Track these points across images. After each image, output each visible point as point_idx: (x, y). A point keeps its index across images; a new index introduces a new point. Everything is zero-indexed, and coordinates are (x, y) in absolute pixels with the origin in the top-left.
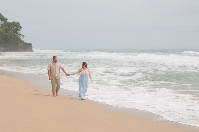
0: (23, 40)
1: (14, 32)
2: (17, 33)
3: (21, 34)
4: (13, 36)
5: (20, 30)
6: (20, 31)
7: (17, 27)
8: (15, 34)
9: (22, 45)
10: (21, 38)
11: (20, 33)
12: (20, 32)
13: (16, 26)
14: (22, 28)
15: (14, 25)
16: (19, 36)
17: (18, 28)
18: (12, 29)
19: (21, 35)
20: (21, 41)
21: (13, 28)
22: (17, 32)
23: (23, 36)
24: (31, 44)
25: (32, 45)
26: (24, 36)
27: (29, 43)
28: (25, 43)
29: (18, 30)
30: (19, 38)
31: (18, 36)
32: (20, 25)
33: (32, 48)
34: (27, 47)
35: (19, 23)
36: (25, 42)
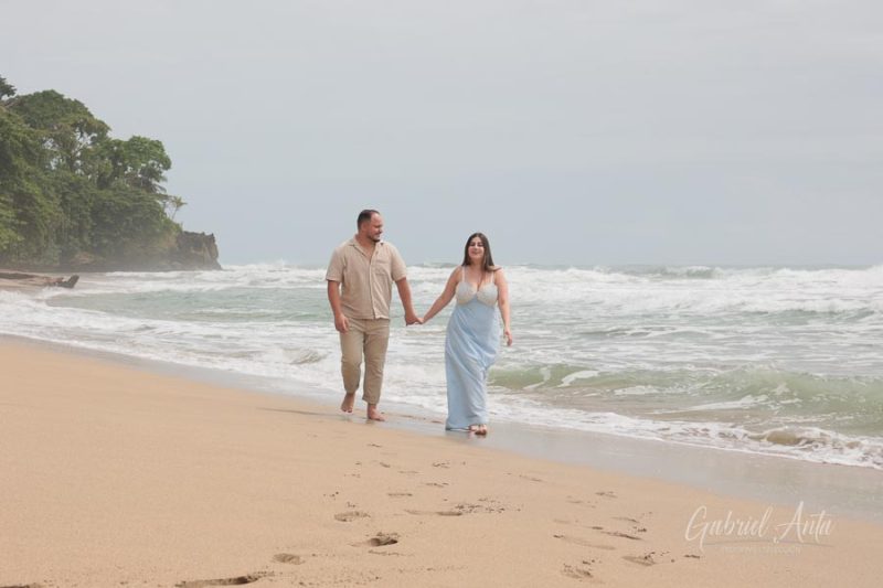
0: (177, 220)
1: (136, 183)
2: (150, 188)
3: (168, 193)
4: (134, 201)
5: (165, 173)
6: (165, 179)
7: (151, 162)
8: (143, 192)
9: (173, 241)
10: (170, 211)
11: (162, 188)
12: (162, 184)
13: (146, 157)
14: (172, 166)
15: (137, 151)
16: (160, 203)
17: (153, 165)
18: (129, 168)
19: (166, 197)
20: (169, 226)
21: (135, 168)
22: (149, 184)
23: (179, 203)
24: (211, 238)
25: (216, 243)
26: (182, 201)
27: (203, 234)
28: (186, 233)
29: (156, 175)
30: (157, 213)
31: (155, 203)
32: (163, 150)
33: (214, 253)
34: (193, 252)
35: (158, 145)
36: (184, 229)
